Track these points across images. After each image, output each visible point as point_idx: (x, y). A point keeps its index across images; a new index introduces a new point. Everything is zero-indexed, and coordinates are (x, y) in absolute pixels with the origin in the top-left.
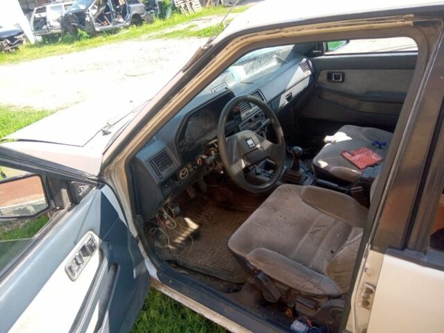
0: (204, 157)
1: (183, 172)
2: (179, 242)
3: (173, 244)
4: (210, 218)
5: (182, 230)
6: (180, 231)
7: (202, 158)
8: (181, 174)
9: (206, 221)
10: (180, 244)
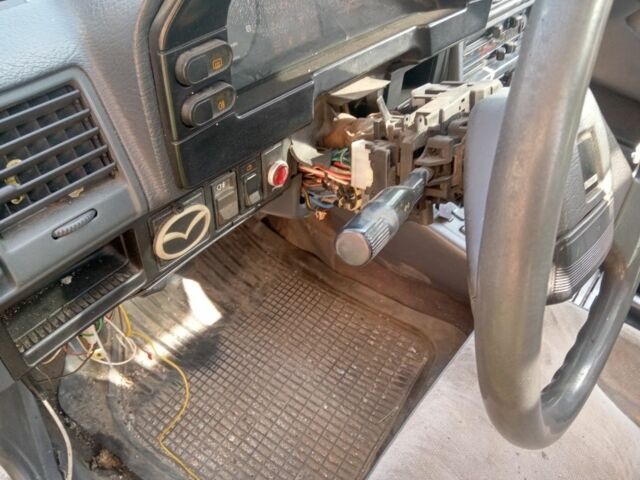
0: (305, 152)
1: (179, 226)
2: (149, 364)
3: (130, 370)
4: (256, 295)
5: (167, 322)
6: (158, 322)
7: (291, 158)
8: (163, 237)
9: (245, 301)
10: (152, 374)
